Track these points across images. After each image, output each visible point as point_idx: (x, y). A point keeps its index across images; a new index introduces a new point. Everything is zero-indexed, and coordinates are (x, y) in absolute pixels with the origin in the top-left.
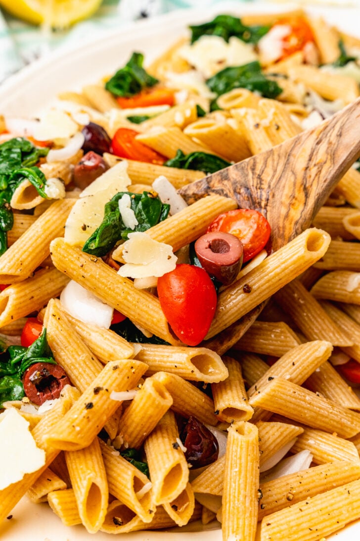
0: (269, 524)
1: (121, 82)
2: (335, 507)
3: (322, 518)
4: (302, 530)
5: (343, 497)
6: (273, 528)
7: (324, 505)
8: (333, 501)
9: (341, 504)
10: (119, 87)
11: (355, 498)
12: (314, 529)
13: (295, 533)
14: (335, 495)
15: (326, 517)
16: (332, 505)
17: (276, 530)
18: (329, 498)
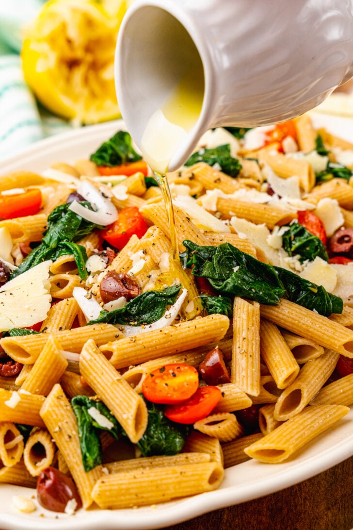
0: (103, 482)
1: (105, 155)
2: (164, 482)
3: (149, 489)
4: (130, 494)
5: (176, 475)
6: (106, 486)
7: (156, 478)
8: (164, 477)
9: (170, 481)
10: (102, 158)
11: (185, 479)
12: (140, 496)
13: (123, 495)
14: (169, 472)
15: (154, 488)
16: (161, 480)
17: (107, 488)
18: (164, 473)
